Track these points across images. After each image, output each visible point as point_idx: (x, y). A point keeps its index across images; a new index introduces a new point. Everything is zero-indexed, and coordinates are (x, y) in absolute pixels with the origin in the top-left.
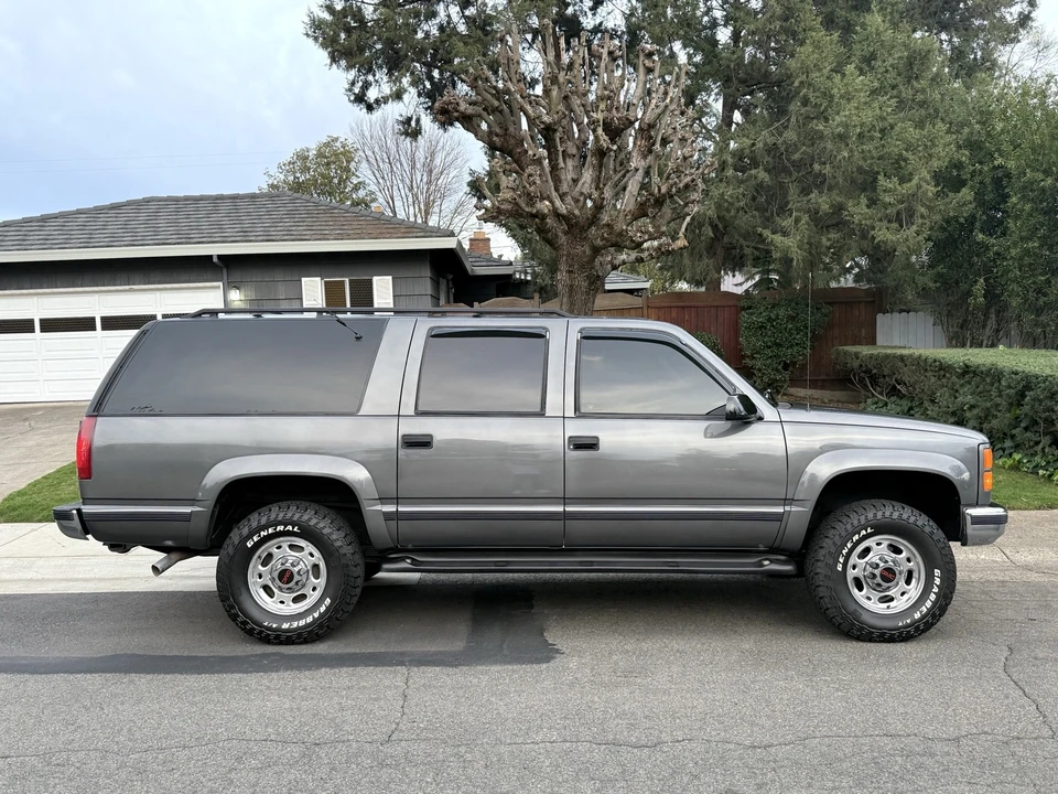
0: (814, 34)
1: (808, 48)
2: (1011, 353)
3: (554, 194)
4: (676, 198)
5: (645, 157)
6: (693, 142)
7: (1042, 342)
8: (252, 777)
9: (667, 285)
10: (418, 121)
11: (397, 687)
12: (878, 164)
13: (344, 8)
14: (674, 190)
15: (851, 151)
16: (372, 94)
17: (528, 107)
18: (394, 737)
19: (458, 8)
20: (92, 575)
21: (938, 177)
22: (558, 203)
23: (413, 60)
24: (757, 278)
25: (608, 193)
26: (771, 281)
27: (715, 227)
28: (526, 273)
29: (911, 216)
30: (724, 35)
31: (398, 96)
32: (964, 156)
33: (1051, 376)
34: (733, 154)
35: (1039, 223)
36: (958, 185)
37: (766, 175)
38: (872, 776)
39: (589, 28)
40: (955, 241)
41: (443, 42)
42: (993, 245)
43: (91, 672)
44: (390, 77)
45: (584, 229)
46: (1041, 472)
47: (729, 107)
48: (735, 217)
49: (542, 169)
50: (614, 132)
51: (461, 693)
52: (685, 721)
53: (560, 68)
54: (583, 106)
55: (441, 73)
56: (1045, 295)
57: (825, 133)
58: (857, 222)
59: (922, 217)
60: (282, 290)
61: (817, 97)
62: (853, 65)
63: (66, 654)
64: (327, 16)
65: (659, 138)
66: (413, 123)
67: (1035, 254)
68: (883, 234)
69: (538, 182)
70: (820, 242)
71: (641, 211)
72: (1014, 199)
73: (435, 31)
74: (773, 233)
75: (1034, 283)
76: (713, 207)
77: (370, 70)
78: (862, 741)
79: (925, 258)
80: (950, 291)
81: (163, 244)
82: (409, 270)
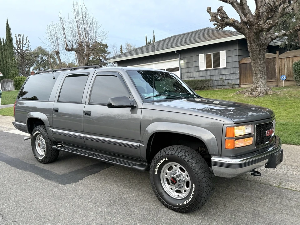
60: (194, 59)
82: (230, 48)
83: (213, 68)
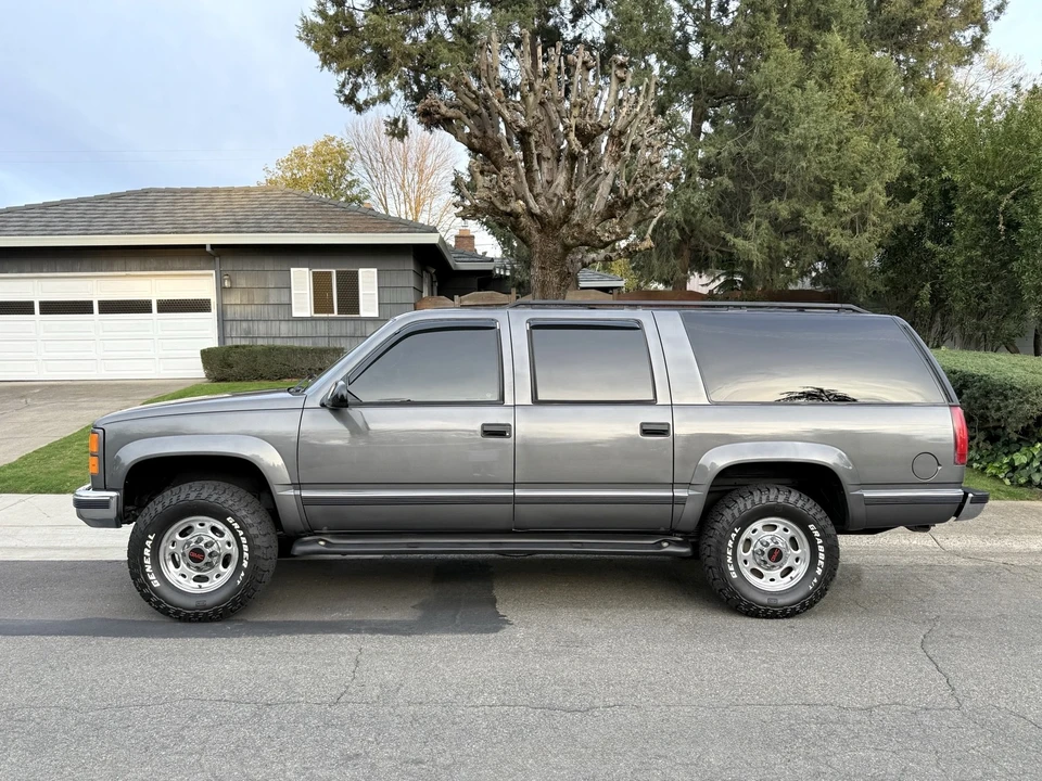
0: (778, 51)
1: (772, 63)
2: (952, 355)
3: (528, 194)
4: (642, 201)
5: (615, 162)
6: (659, 149)
7: (983, 344)
8: (203, 734)
9: (642, 284)
10: (405, 122)
11: (351, 653)
12: (834, 175)
13: (336, 14)
14: (640, 193)
15: (809, 162)
16: (361, 96)
17: (505, 112)
18: (342, 699)
19: (445, 17)
20: (73, 544)
21: (889, 189)
22: (532, 203)
23: (400, 66)
24: (722, 279)
25: (579, 194)
26: (735, 282)
27: (682, 231)
28: (505, 269)
29: (864, 224)
30: (695, 50)
31: (386, 98)
32: (914, 169)
33: (986, 376)
34: (700, 162)
35: (982, 233)
36: (908, 195)
37: (730, 182)
38: (786, 742)
39: (569, 39)
40: (904, 248)
41: (429, 48)
42: (939, 253)
43: (60, 634)
44: (378, 80)
45: (556, 228)
46: (975, 465)
47: (699, 118)
48: (701, 221)
49: (517, 170)
50: (587, 137)
51: (410, 659)
52: (618, 688)
53: (537, 76)
54: (558, 112)
55: (428, 78)
56: (986, 300)
57: (786, 144)
58: (813, 228)
59: (874, 225)
60: (272, 280)
61: (779, 110)
62: (813, 82)
63: (41, 618)
64: (319, 20)
65: (630, 144)
66: (400, 124)
67: (978, 262)
68: (839, 240)
69: (513, 182)
70: (778, 247)
71: (610, 212)
72: (959, 211)
73: (422, 38)
74: (736, 237)
75: (976, 289)
76: (680, 212)
77: (359, 73)
78: (781, 709)
79: (877, 264)
80: (899, 295)
81: (159, 233)
82: (393, 264)
83: (336, 314)
